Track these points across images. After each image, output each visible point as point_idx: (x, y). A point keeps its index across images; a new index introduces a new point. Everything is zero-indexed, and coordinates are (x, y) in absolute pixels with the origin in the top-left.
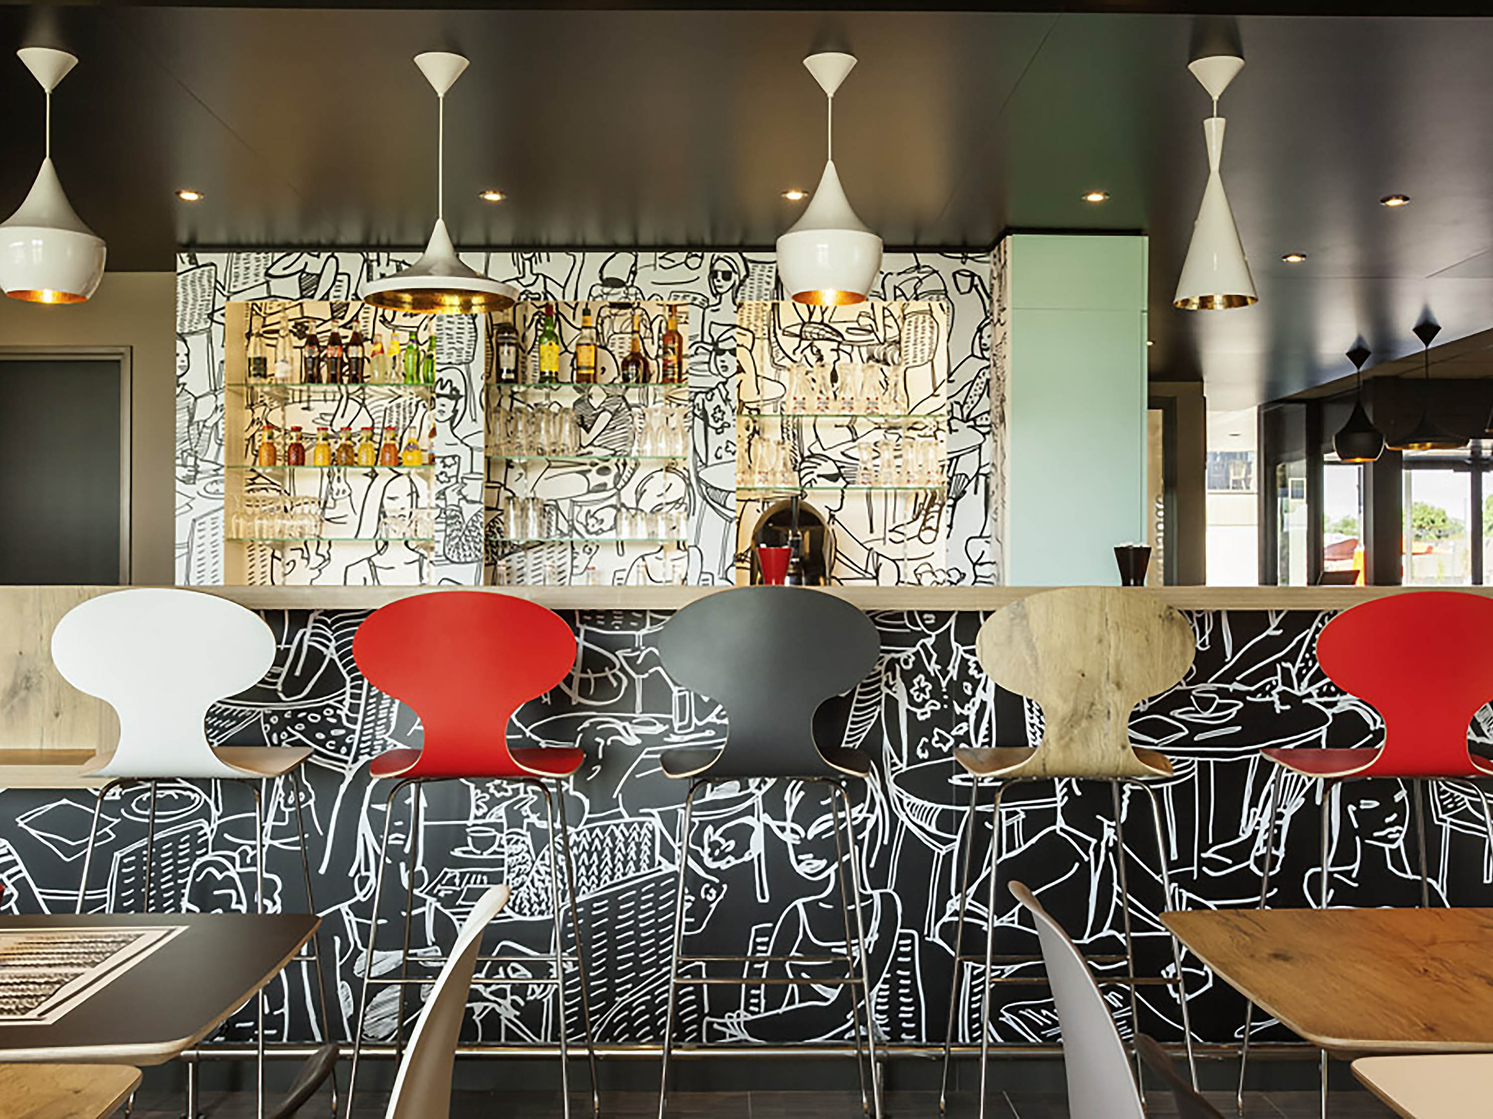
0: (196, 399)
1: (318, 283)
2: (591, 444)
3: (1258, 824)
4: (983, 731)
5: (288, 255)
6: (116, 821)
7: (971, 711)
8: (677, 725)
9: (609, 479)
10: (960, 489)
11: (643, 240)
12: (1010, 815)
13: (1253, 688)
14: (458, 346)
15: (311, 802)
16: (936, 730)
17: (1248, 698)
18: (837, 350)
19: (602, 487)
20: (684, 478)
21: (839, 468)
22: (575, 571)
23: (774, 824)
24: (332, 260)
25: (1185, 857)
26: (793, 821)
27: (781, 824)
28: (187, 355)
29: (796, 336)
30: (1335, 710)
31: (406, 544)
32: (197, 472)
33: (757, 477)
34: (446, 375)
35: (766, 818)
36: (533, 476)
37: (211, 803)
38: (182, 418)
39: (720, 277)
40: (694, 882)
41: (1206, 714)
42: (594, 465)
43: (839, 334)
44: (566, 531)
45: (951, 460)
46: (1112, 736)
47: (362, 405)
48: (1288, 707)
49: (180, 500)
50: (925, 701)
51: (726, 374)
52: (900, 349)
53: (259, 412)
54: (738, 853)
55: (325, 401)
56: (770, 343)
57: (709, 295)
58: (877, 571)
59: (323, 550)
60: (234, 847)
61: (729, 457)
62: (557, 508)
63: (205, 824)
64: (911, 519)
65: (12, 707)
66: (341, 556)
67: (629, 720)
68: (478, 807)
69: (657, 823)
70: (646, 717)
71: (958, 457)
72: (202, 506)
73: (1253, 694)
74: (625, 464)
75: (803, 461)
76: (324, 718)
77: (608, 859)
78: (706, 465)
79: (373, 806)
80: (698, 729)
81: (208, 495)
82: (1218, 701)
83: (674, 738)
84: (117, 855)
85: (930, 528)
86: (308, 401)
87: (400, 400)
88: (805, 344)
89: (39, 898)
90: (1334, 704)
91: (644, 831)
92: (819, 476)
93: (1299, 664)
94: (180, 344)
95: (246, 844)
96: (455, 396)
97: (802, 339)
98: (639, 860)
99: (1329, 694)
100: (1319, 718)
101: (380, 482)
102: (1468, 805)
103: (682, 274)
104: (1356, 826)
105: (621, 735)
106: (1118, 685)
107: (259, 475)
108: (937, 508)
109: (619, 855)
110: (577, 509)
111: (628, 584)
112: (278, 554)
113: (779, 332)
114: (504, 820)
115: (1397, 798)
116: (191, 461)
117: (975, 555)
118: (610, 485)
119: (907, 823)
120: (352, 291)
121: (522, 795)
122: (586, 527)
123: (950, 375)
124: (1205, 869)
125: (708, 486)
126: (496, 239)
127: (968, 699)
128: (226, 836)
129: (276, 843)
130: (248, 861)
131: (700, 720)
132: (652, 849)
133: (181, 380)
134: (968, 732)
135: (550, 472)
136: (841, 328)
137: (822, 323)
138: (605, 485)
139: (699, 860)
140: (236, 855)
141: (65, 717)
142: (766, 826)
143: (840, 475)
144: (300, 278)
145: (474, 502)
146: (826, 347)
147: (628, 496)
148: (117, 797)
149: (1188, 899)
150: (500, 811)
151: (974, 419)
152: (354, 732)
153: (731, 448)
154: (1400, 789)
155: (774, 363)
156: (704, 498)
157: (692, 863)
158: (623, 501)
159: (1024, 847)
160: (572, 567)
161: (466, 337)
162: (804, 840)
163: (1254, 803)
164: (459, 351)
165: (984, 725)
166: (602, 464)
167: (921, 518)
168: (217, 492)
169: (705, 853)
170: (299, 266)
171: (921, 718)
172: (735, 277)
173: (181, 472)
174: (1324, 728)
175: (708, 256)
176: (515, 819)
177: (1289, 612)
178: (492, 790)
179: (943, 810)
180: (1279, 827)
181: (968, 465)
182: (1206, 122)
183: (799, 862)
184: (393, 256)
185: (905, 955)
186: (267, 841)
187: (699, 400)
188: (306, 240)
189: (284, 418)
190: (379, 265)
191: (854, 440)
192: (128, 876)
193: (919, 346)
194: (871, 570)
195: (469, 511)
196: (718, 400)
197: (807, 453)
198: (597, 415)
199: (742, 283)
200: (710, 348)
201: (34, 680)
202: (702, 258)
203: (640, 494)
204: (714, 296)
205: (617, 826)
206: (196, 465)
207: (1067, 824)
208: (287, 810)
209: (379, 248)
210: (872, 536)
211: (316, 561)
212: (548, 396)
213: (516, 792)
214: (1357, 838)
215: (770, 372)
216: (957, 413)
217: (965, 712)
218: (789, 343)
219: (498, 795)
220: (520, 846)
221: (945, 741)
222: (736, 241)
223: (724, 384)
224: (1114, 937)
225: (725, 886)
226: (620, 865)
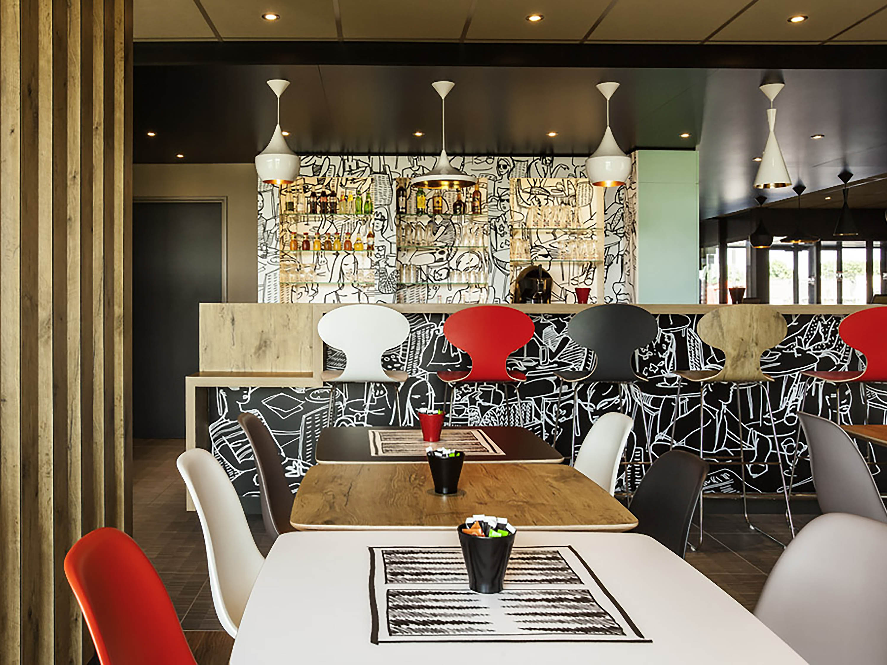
0: (267, 220)
1: (321, 169)
2: (436, 240)
3: (788, 403)
4: (671, 365)
5: (308, 157)
6: (303, 402)
7: (666, 356)
8: (541, 362)
9: (444, 256)
10: (610, 262)
11: (467, 151)
12: (682, 400)
13: (785, 347)
14: (384, 197)
15: (386, 395)
16: (651, 364)
17: (784, 351)
18: (547, 199)
19: (441, 260)
20: (478, 256)
21: (548, 252)
22: (429, 297)
23: (582, 404)
24: (327, 159)
25: (756, 418)
26: (591, 402)
27: (586, 403)
28: (263, 201)
29: (528, 193)
30: (820, 356)
31: (353, 285)
32: (267, 253)
33: (516, 256)
34: (379, 210)
35: (579, 401)
36: (410, 254)
37: (343, 395)
38: (260, 229)
39: (502, 167)
40: (549, 428)
41: (765, 358)
42: (437, 250)
43: (548, 192)
44: (425, 279)
45: (606, 248)
46: (753, 365)
47: (332, 223)
48: (800, 355)
49: (260, 266)
50: (646, 352)
51: (505, 210)
52: (575, 199)
53: (285, 226)
54: (567, 416)
55: (315, 221)
56: (517, 196)
57: (497, 175)
58: (566, 297)
59: (315, 288)
60: (354, 413)
61: (507, 247)
62: (421, 269)
63: (340, 403)
64: (580, 274)
65: (259, 355)
66: (323, 291)
67: (521, 360)
68: (457, 397)
69: (533, 403)
70: (529, 358)
71: (609, 248)
72: (270, 268)
73: (786, 349)
74: (451, 250)
75: (532, 248)
76: (391, 359)
77: (512, 418)
78: (496, 251)
79: (413, 396)
80: (550, 364)
81: (271, 263)
82: (770, 352)
83: (540, 367)
84: (304, 416)
85: (589, 278)
86: (307, 221)
87: (349, 221)
88: (532, 196)
89: (272, 434)
90: (820, 354)
91: (528, 406)
92: (539, 255)
93: (805, 337)
94: (259, 196)
95: (358, 412)
96: (383, 219)
97: (531, 194)
98: (525, 418)
99: (818, 349)
100: (815, 360)
101: (340, 257)
102: (877, 396)
103: (485, 166)
104: (829, 404)
105: (517, 366)
106: (757, 344)
107: (286, 254)
108: (592, 269)
109: (517, 417)
110: (430, 269)
111: (454, 302)
112: (294, 289)
113: (521, 191)
114: (468, 402)
115: (847, 393)
116: (264, 248)
117: (617, 290)
118: (445, 259)
119: (639, 403)
120: (336, 173)
121: (476, 391)
122: (434, 277)
123: (605, 211)
124: (765, 422)
125: (497, 260)
126: (401, 150)
127: (664, 351)
128: (350, 409)
129: (372, 412)
130: (359, 419)
131: (551, 359)
132: (531, 414)
133: (260, 212)
134: (664, 365)
135: (417, 253)
136: (549, 189)
137: (540, 187)
138: (442, 259)
139: (550, 418)
140: (354, 417)
141: (281, 358)
142: (579, 404)
143: (549, 255)
144: (313, 168)
145: (392, 267)
146: (542, 198)
147: (453, 264)
148: (304, 392)
149: (758, 435)
150: (466, 399)
151: (616, 231)
152: (404, 365)
153: (508, 243)
154: (848, 389)
155: (518, 205)
156: (496, 265)
157: (548, 420)
158: (451, 266)
159: (688, 413)
160: (428, 295)
161: (388, 193)
162: (595, 410)
163: (786, 395)
164: (385, 199)
165: (671, 362)
166: (441, 249)
167: (586, 274)
168: (276, 262)
169: (553, 416)
170: (312, 162)
171: (645, 359)
172: (508, 167)
173: (260, 253)
174: (816, 364)
175: (496, 158)
176: (473, 401)
177: (801, 315)
178: (463, 389)
179: (654, 398)
180: (796, 405)
181: (614, 251)
182: (768, 110)
183: (593, 419)
184: (354, 157)
185: (637, 458)
186: (368, 411)
187: (493, 222)
188: (315, 151)
189: (297, 229)
190: (348, 161)
191: (555, 239)
192: (309, 425)
193: (584, 198)
194: (563, 297)
195: (390, 270)
196: (501, 222)
197: (534, 245)
198: (439, 228)
199: (512, 170)
200: (498, 199)
201: (268, 343)
202: (494, 159)
203: (458, 263)
204: (499, 175)
205: (516, 404)
206: (267, 250)
207: (706, 403)
208: (376, 398)
209: (348, 154)
210: (563, 282)
211: (311, 292)
212: (416, 219)
213: (473, 390)
214: (830, 410)
215: (517, 209)
216: (609, 228)
217: (663, 357)
218: (525, 196)
219: (466, 392)
220: (475, 413)
221: (654, 368)
222: (509, 152)
223: (504, 215)
224: (726, 450)
225: (562, 430)
226: (517, 421)
